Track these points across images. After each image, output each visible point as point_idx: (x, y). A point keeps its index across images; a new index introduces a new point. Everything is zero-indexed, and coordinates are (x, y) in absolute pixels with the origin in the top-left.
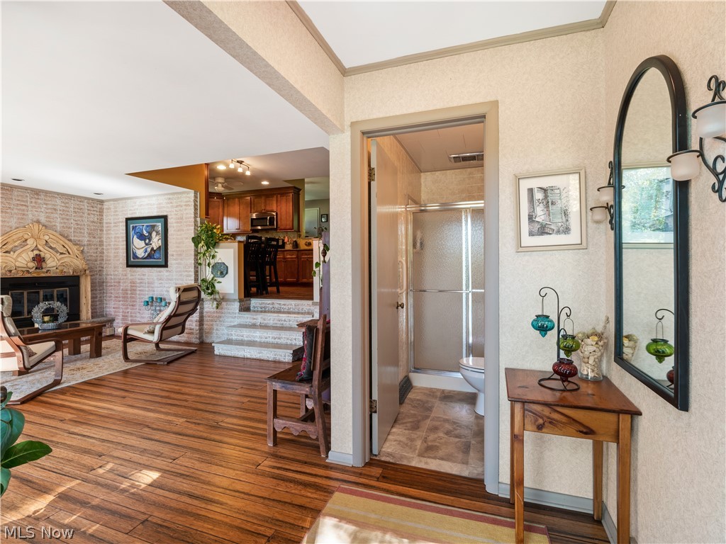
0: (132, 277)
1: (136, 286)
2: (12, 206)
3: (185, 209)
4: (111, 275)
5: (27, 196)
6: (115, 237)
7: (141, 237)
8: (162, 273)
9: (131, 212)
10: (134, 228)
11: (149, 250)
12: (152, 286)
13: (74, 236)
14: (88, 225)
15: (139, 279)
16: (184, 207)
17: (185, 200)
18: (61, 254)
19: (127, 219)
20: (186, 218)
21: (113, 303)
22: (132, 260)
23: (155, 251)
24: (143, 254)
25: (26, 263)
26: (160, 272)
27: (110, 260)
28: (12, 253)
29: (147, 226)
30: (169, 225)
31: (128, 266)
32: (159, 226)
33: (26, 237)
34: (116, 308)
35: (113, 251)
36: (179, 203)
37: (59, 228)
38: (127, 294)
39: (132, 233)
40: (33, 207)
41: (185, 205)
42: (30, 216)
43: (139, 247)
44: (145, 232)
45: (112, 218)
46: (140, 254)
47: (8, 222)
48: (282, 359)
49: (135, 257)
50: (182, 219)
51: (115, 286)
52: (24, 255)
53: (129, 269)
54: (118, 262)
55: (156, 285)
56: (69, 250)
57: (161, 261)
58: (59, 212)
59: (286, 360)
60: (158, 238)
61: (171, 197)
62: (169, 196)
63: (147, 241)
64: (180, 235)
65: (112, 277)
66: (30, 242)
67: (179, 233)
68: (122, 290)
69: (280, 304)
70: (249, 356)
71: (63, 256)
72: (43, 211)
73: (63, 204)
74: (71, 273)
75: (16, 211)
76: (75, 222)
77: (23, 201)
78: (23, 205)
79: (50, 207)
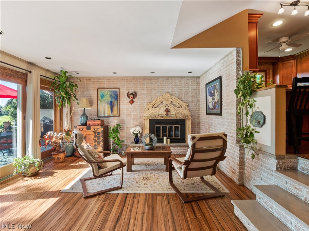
0: (208, 121)
1: (209, 127)
3: (231, 67)
4: (202, 119)
5: (164, 81)
7: (211, 95)
8: (219, 120)
9: (208, 79)
10: (208, 89)
11: (214, 103)
13: (185, 98)
14: (191, 92)
15: (211, 123)
20: (231, 74)
22: (208, 109)
23: (216, 104)
25: (162, 112)
27: (202, 110)
28: (157, 108)
29: (213, 87)
30: (223, 83)
31: (207, 114)
32: (218, 85)
33: (163, 100)
35: (203, 105)
36: (228, 64)
37: (177, 94)
38: (207, 131)
39: (208, 93)
40: (166, 85)
42: (165, 90)
43: (210, 102)
44: (212, 91)
46: (211, 106)
50: (229, 75)
51: (203, 125)
52: (162, 109)
53: (207, 116)
54: (204, 112)
55: (217, 128)
56: (182, 106)
58: (177, 86)
60: (217, 94)
63: (213, 97)
64: (228, 89)
66: (164, 102)
68: (206, 128)
71: (179, 108)
72: (170, 87)
73: (179, 82)
74: (181, 118)
75: (159, 88)
76: (185, 91)
77: (162, 83)
78: (162, 85)
79: (173, 84)
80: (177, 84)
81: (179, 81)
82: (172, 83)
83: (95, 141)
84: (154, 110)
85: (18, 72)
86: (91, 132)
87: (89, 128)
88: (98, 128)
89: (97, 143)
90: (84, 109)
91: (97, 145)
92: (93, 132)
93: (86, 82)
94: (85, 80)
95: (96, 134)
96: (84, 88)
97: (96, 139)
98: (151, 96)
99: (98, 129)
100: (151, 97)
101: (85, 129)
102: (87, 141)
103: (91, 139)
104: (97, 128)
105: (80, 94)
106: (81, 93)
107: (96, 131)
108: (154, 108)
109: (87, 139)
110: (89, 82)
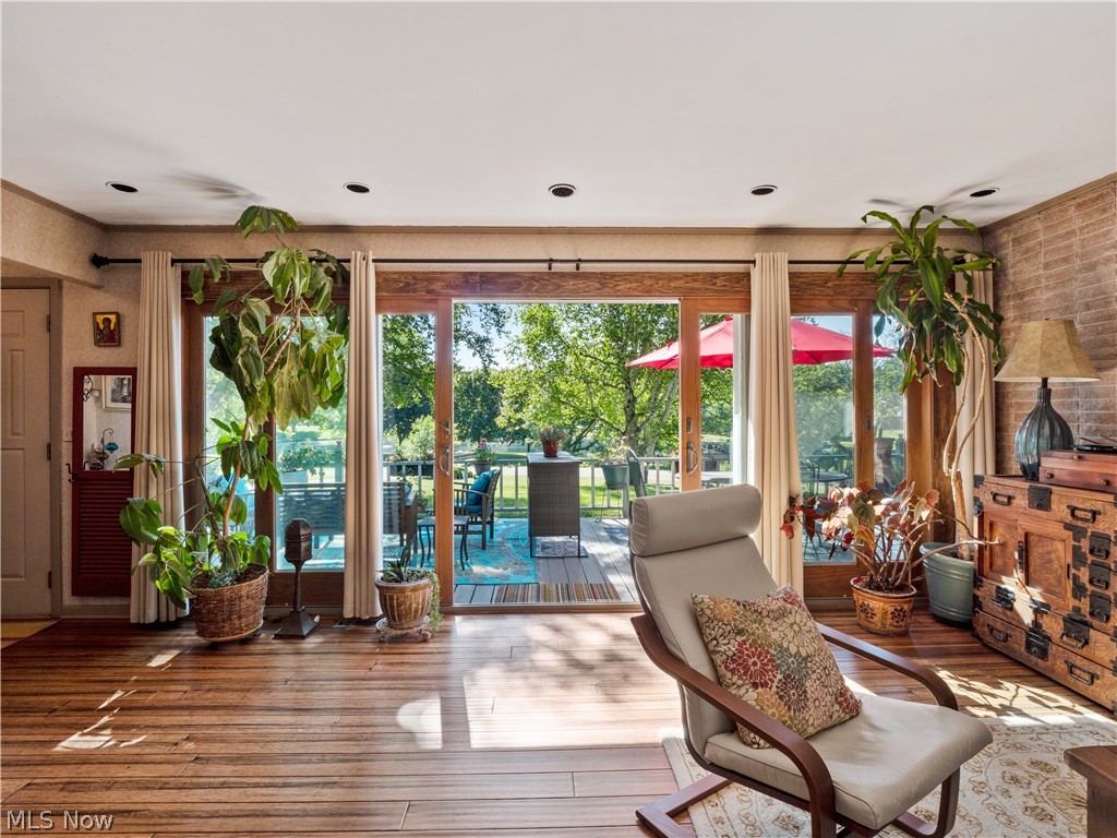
83: (1079, 590)
85: (714, 276)
86: (1050, 525)
87: (1041, 500)
88: (1099, 506)
89: (1085, 605)
90: (1045, 381)
91: (1088, 618)
92: (1068, 527)
93: (1077, 224)
94: (1072, 212)
95: (1085, 545)
96: (1065, 260)
97: (1084, 575)
99: (1095, 513)
101: (1021, 501)
102: (1031, 569)
103: (1056, 565)
104: (1088, 506)
105: (1048, 300)
106: (1050, 294)
107: (1080, 523)
109: (1035, 561)
110: (1097, 217)
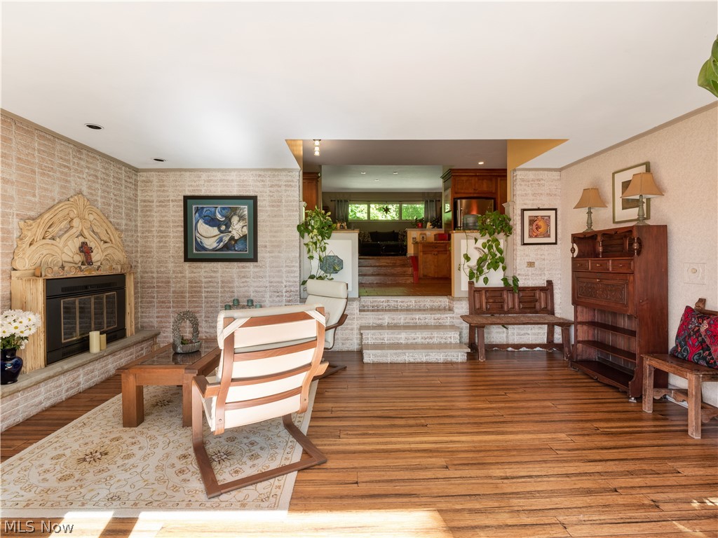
0: (193, 275)
1: (200, 287)
2: (55, 167)
3: (286, 190)
4: (152, 272)
5: (69, 153)
6: (160, 221)
7: (212, 222)
8: (247, 269)
9: (191, 188)
10: (197, 210)
11: (226, 239)
12: (230, 285)
13: (114, 217)
14: (126, 203)
15: (206, 278)
16: (283, 188)
17: (285, 179)
18: (105, 242)
19: (186, 198)
20: (287, 202)
21: (156, 310)
22: (194, 252)
23: (236, 241)
24: (215, 245)
25: (71, 254)
26: (243, 267)
27: (150, 252)
28: (58, 239)
29: (224, 208)
30: (259, 208)
31: (187, 259)
32: (245, 210)
33: (72, 215)
34: (162, 317)
35: (156, 240)
36: (275, 183)
37: (100, 204)
38: (184, 297)
39: (195, 216)
40: (76, 170)
41: (285, 185)
42: (73, 184)
43: (208, 236)
44: (219, 216)
45: (155, 194)
46: (210, 244)
47: (51, 191)
48: (454, 360)
49: (200, 247)
50: (281, 202)
51: (158, 287)
52: (70, 243)
53: (187, 264)
54: (167, 255)
55: (236, 284)
56: (112, 237)
57: (248, 253)
58: (100, 181)
59: (459, 360)
60: (241, 224)
61: (262, 173)
62: (258, 173)
63: (223, 228)
64: (278, 222)
65: (155, 275)
66: (76, 223)
67: (276, 219)
68: (174, 292)
69: (397, 301)
70: (412, 360)
71: (107, 245)
72: (84, 176)
73: (103, 171)
74: (120, 270)
75: (58, 175)
76: (114, 197)
77: (65, 160)
78: (65, 166)
79: (92, 172)
80: (99, 174)
81: (104, 167)
82: (89, 168)
84: (49, 247)
98: (34, 196)
100: (33, 199)
108: (47, 241)
